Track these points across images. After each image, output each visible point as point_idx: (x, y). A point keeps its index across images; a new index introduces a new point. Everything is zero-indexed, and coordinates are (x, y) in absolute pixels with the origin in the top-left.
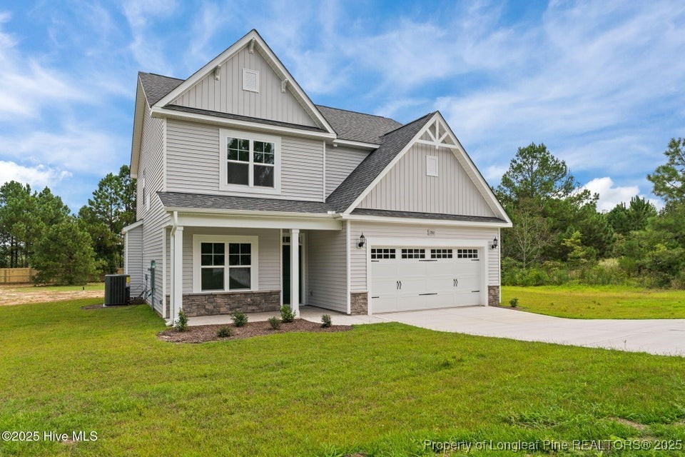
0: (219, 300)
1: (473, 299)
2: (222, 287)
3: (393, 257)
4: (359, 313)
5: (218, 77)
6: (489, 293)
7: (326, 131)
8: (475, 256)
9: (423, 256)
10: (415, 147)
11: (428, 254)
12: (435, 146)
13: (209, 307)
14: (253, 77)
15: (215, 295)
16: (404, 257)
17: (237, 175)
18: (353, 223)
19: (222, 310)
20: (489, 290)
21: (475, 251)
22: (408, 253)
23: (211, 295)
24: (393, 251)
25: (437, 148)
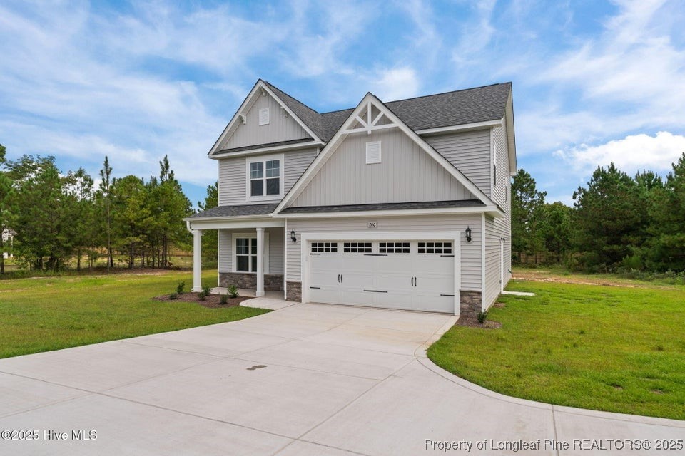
0: (245, 278)
1: (443, 304)
2: (247, 270)
3: (335, 250)
4: (293, 300)
5: (245, 122)
6: (461, 299)
7: (312, 139)
8: (449, 251)
9: (369, 250)
10: (348, 138)
11: (376, 249)
12: (367, 132)
13: (240, 282)
14: (264, 114)
15: (243, 275)
16: (346, 250)
17: (256, 189)
18: (289, 220)
19: (247, 285)
20: (461, 295)
21: (448, 245)
22: (351, 247)
23: (240, 274)
24: (335, 245)
25: (369, 132)
